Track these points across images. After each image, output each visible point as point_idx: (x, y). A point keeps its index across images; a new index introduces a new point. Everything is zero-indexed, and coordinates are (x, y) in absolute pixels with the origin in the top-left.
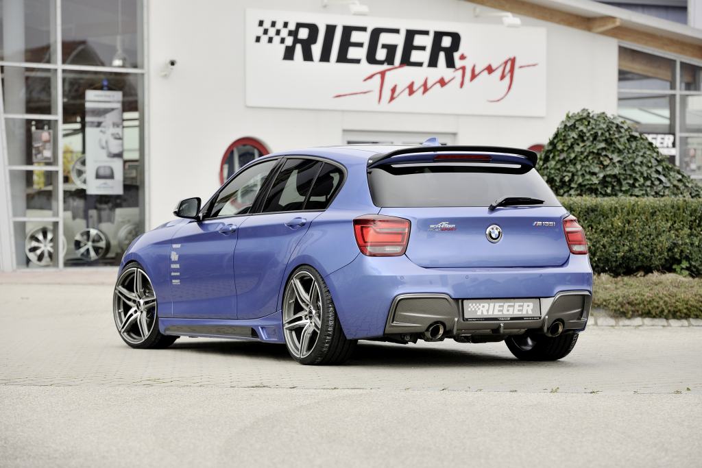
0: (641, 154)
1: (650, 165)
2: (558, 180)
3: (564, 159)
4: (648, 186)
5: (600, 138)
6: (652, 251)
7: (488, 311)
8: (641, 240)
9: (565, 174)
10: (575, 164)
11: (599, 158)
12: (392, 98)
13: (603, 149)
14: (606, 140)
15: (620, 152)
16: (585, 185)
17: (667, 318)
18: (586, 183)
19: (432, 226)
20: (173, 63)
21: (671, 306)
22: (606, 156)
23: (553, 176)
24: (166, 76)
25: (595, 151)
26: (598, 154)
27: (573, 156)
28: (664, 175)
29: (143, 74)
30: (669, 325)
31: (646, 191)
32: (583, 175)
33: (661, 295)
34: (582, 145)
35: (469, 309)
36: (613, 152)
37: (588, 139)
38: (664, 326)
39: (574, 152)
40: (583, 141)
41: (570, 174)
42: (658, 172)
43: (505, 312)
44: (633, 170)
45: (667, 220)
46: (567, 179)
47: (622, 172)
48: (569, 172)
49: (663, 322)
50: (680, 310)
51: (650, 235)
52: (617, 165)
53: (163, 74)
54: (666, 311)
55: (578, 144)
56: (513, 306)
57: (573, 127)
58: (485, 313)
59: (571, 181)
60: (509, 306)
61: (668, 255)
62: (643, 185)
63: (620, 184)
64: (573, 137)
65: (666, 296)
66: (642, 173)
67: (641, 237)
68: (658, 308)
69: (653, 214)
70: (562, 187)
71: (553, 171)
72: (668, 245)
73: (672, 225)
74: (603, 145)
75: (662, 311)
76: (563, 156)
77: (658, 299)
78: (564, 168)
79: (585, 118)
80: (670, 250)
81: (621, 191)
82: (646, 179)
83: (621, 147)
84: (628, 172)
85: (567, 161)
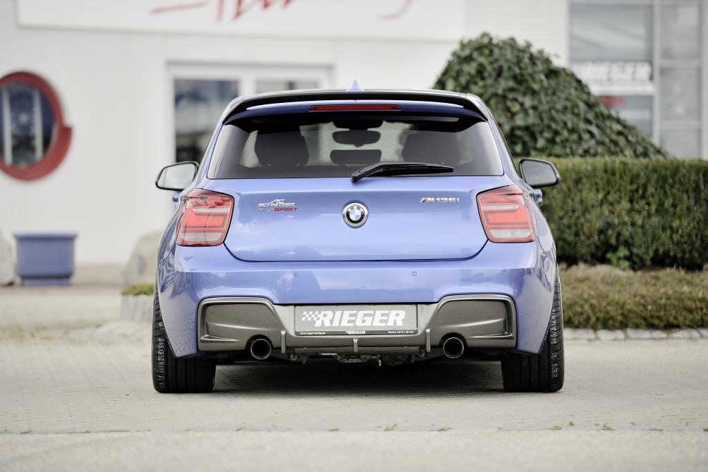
0: (564, 96)
1: (577, 111)
4: (574, 142)
5: (505, 74)
6: (577, 234)
7: (332, 321)
8: (561, 218)
11: (505, 103)
12: (238, 14)
13: (512, 90)
14: (515, 77)
15: (534, 93)
17: (595, 328)
19: (262, 205)
21: (601, 311)
22: (515, 100)
25: (500, 92)
26: (504, 97)
28: (597, 126)
30: (597, 339)
31: (571, 148)
33: (586, 296)
34: (481, 83)
35: (303, 319)
36: (524, 94)
37: (490, 75)
38: (590, 340)
40: (483, 78)
42: (588, 121)
43: (359, 323)
44: (552, 119)
45: (598, 191)
47: (538, 121)
49: (589, 334)
50: (612, 317)
51: (574, 211)
52: (531, 112)
54: (593, 319)
55: (476, 83)
56: (373, 315)
57: (469, 59)
58: (327, 324)
60: (365, 315)
61: (599, 240)
62: (567, 140)
63: (535, 139)
64: (469, 73)
65: (593, 297)
66: (565, 124)
67: (561, 213)
68: (581, 314)
69: (578, 181)
72: (599, 224)
73: (605, 197)
74: (511, 84)
75: (588, 319)
77: (582, 302)
79: (485, 47)
80: (602, 232)
81: (535, 149)
82: (571, 131)
83: (535, 87)
84: (546, 122)
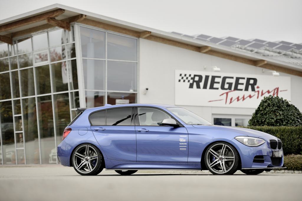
0: (291, 111)
1: (294, 115)
2: (260, 121)
3: (262, 113)
4: (293, 123)
5: (275, 106)
6: (292, 146)
8: (287, 142)
9: (263, 119)
10: (266, 115)
11: (275, 113)
12: (231, 102)
13: (277, 109)
14: (278, 106)
15: (283, 110)
16: (269, 123)
17: (294, 170)
18: (270, 122)
20: (147, 89)
21: (295, 166)
22: (278, 112)
23: (258, 120)
24: (145, 94)
25: (274, 110)
26: (275, 111)
27: (265, 112)
28: (300, 119)
29: (137, 94)
30: (294, 173)
31: (293, 125)
32: (269, 119)
33: (292, 161)
34: (269, 108)
36: (280, 111)
37: (271, 106)
38: (292, 173)
39: (266, 111)
40: (270, 107)
41: (264, 119)
42: (297, 118)
44: (288, 117)
45: (297, 135)
46: (263, 121)
47: (283, 118)
48: (264, 118)
50: (299, 167)
51: (291, 140)
52: (282, 115)
53: (144, 93)
54: (293, 167)
55: (268, 108)
57: (266, 102)
59: (265, 121)
61: (298, 148)
62: (291, 123)
63: (283, 122)
64: (266, 105)
65: (293, 162)
66: (291, 118)
67: (287, 141)
68: (290, 166)
69: (292, 132)
70: (261, 124)
71: (258, 118)
72: (297, 144)
73: (299, 136)
74: (276, 108)
75: (292, 167)
76: (262, 112)
77: (290, 163)
78: (262, 117)
80: (298, 146)
81: (283, 125)
82: (293, 120)
83: (283, 109)
84: (286, 118)
85: (263, 114)
